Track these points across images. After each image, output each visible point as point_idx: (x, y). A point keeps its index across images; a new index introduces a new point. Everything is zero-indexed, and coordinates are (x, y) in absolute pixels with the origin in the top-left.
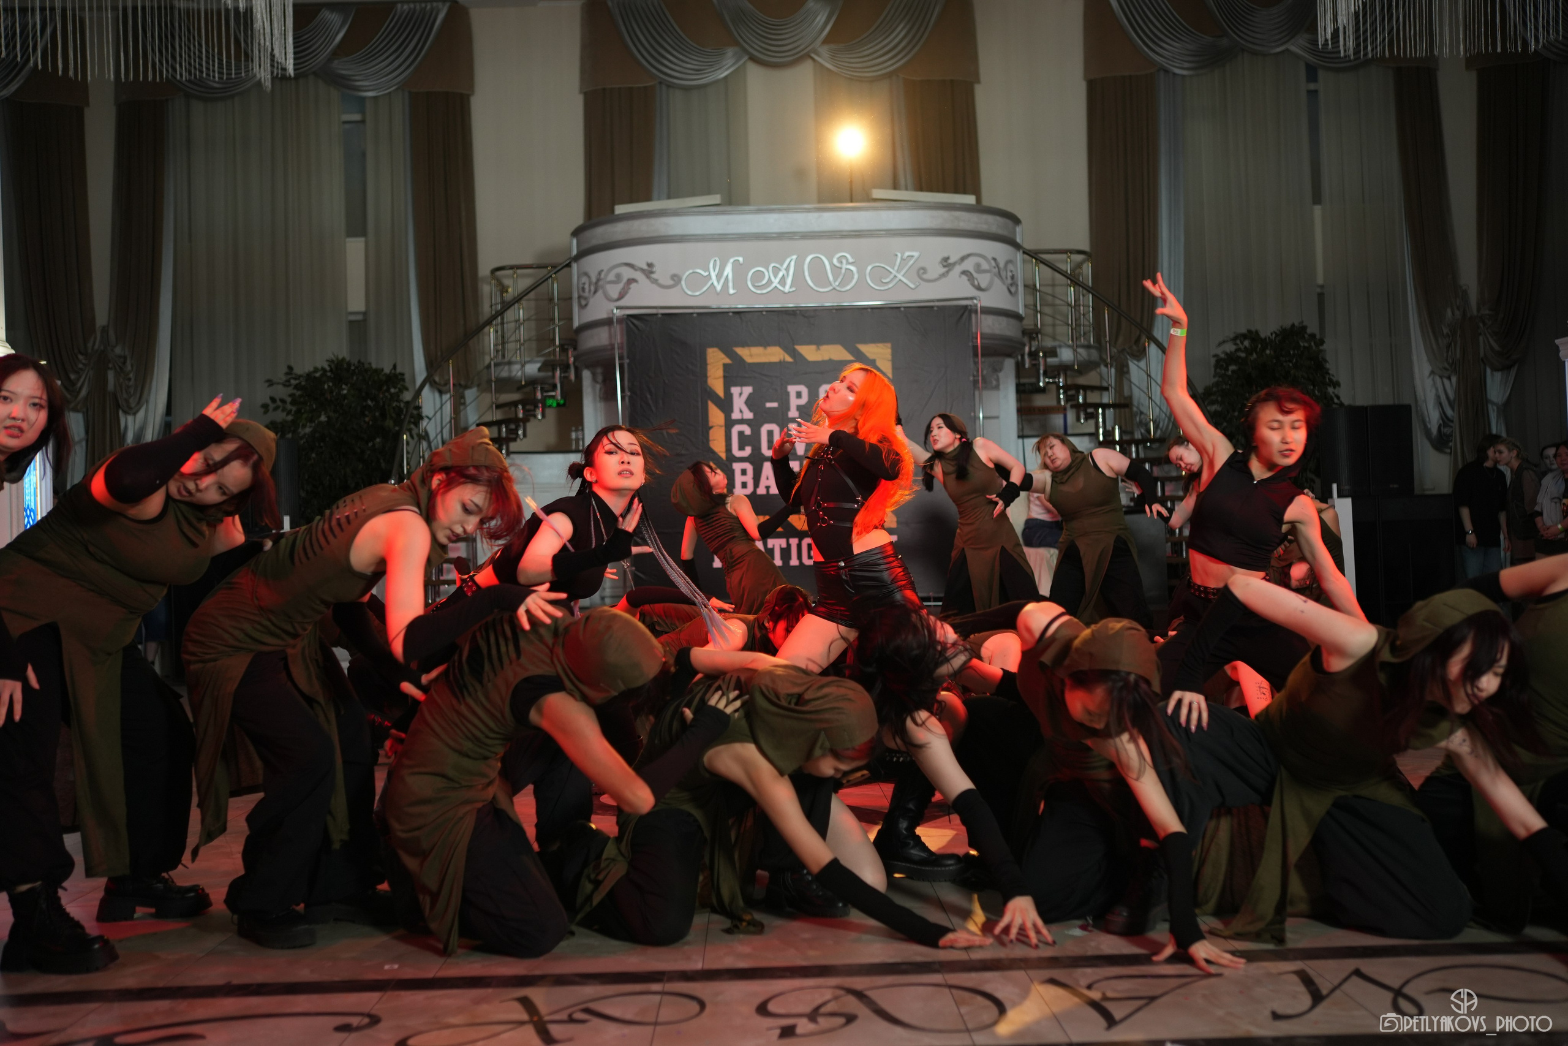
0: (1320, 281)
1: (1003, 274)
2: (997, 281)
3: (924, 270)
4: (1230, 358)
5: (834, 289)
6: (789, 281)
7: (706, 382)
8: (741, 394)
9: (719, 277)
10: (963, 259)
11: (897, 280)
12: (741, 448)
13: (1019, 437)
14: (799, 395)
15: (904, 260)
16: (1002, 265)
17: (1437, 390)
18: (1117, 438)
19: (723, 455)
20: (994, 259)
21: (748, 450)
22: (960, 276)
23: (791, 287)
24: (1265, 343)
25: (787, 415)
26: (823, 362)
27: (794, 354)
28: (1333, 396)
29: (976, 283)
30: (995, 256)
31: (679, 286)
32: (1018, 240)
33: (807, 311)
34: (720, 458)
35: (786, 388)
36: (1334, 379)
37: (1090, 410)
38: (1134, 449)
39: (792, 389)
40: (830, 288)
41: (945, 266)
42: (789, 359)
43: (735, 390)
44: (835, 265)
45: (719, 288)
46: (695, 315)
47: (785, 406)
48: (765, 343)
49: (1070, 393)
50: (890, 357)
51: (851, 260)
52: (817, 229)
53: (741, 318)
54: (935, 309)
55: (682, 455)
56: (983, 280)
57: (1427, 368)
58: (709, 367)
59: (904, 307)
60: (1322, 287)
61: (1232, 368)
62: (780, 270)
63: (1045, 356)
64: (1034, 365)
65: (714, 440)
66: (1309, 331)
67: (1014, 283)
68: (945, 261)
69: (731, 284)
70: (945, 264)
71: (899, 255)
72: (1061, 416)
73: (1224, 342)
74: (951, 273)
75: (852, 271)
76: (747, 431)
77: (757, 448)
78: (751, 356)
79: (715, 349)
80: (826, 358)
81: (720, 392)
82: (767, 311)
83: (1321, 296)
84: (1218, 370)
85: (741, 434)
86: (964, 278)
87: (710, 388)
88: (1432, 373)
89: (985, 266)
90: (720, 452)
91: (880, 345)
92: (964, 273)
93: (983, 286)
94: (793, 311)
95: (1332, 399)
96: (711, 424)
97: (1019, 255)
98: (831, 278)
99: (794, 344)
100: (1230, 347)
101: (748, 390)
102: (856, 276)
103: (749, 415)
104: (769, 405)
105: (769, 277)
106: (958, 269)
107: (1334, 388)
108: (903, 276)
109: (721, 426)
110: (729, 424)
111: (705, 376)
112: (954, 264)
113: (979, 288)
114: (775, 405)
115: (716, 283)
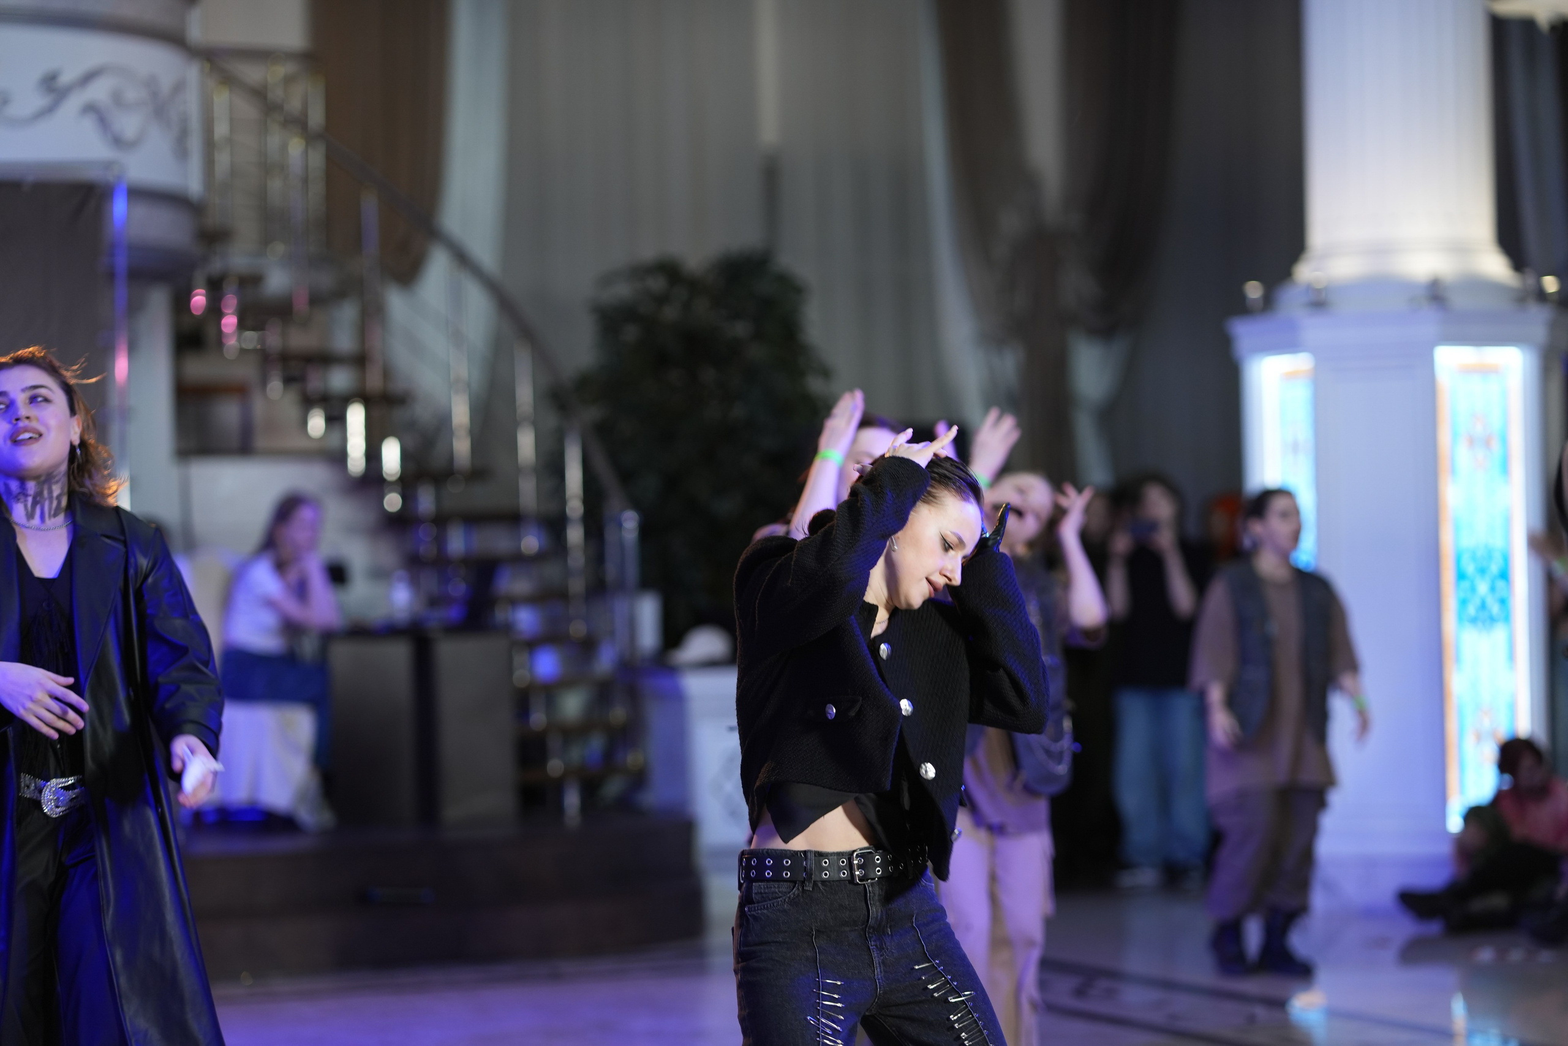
0: (769, 139)
1: (165, 112)
2: (154, 127)
3: (3, 97)
4: (627, 312)
10: (88, 78)
13: (176, 455)
16: (162, 92)
20: (150, 82)
22: (80, 117)
24: (693, 284)
29: (114, 131)
30: (151, 75)
32: (194, 36)
54: (27, 185)
56: (129, 124)
60: (773, 153)
61: (632, 333)
63: (239, 285)
67: (183, 132)
68: (50, 83)
70: (49, 86)
74: (62, 108)
83: (771, 175)
86: (90, 119)
89: (132, 94)
92: (90, 109)
93: (128, 138)
97: (193, 73)
100: (623, 291)
106: (77, 100)
112: (70, 87)
113: (118, 142)
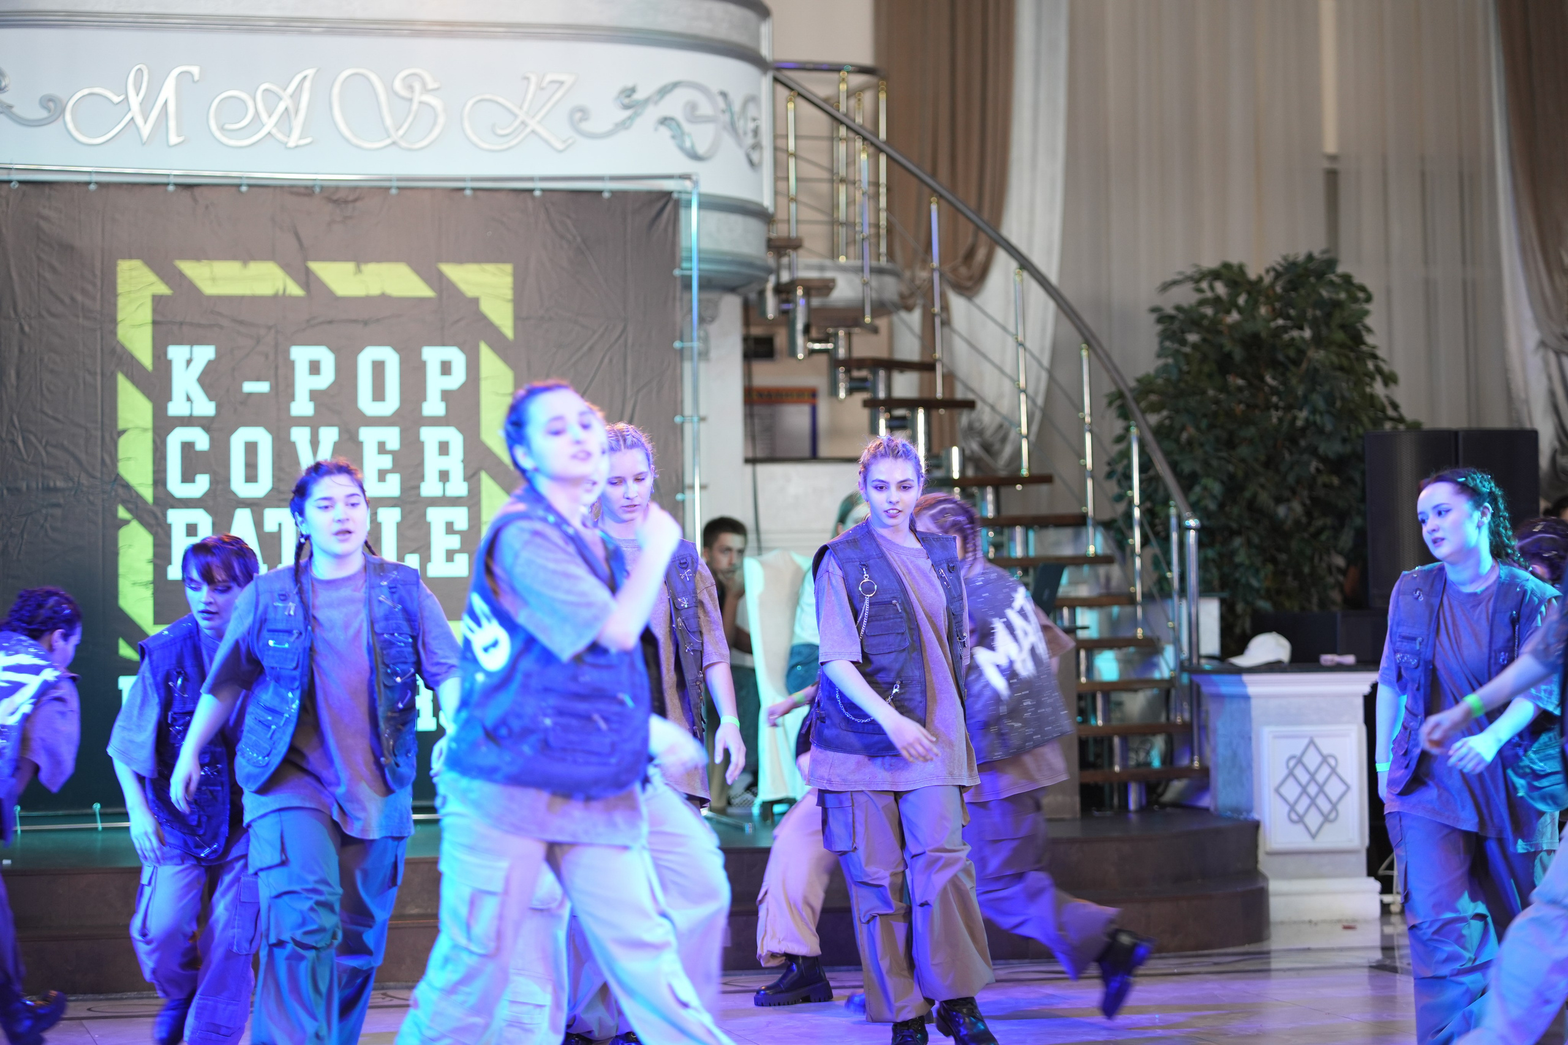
0: (1330, 146)
1: (740, 124)
2: (728, 140)
3: (581, 113)
4: (1189, 319)
5: (394, 143)
6: (298, 123)
7: (114, 333)
8: (189, 362)
9: (146, 108)
10: (664, 91)
11: (528, 130)
12: (188, 477)
13: (748, 461)
14: (315, 368)
15: (543, 89)
16: (737, 107)
17: (1550, 378)
18: (956, 475)
19: (147, 493)
20: (724, 95)
21: (202, 484)
22: (656, 129)
23: (301, 138)
24: (1254, 288)
25: (288, 409)
26: (367, 300)
27: (307, 279)
28: (1386, 402)
29: (688, 144)
30: (725, 89)
31: (60, 121)
32: (765, 51)
33: (337, 189)
34: (139, 496)
35: (287, 352)
36: (1385, 368)
37: (900, 412)
38: (990, 497)
39: (301, 355)
40: (388, 141)
41: (626, 107)
42: (295, 290)
43: (177, 353)
44: (396, 94)
45: (146, 130)
46: (92, 187)
47: (284, 389)
48: (245, 255)
49: (856, 374)
50: (509, 294)
51: (431, 85)
52: (360, 14)
53: (195, 200)
54: (606, 195)
55: (56, 490)
56: (701, 137)
57: (1533, 336)
58: (121, 302)
59: (544, 190)
60: (1333, 158)
61: (1193, 338)
62: (280, 99)
63: (808, 293)
64: (785, 313)
65: (129, 459)
66: (1341, 269)
67: (757, 146)
68: (628, 99)
69: (172, 124)
70: (626, 101)
71: (533, 79)
72: (806, 409)
73: (1175, 283)
74: (639, 121)
75: (433, 108)
76: (201, 440)
77: (221, 480)
78: (214, 279)
79: (137, 263)
80: (375, 291)
81: (145, 356)
82: (250, 186)
83: (1332, 177)
84: (1168, 344)
85: (187, 448)
86: (665, 132)
87: (123, 347)
88: (1543, 344)
89: (705, 108)
90: (141, 484)
91: (490, 268)
92: (664, 121)
93: (701, 150)
94: (306, 187)
95: (1383, 410)
96: (121, 425)
97: (764, 83)
98: (388, 121)
99: (306, 259)
100: (1185, 296)
101: (205, 354)
102: (441, 120)
103: (206, 408)
104: (249, 387)
105: (257, 113)
106: (653, 113)
107: (1386, 384)
108: (539, 122)
109: (145, 430)
110: (163, 425)
111: (110, 320)
112: (647, 101)
113: (693, 155)
114: (263, 387)
115: (139, 120)
